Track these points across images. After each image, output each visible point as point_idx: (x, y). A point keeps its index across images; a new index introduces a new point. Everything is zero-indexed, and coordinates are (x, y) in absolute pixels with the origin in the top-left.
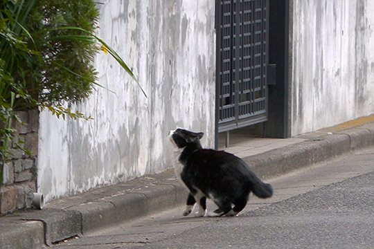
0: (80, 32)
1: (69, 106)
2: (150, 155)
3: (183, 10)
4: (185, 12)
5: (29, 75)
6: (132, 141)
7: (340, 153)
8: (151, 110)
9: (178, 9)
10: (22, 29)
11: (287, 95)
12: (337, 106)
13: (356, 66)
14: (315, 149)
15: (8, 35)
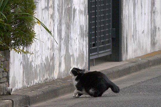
0: (28, 15)
1: (23, 48)
2: (59, 70)
3: (73, 5)
4: (74, 5)
5: (5, 35)
6: (51, 64)
7: (144, 68)
8: (60, 50)
9: (71, 4)
10: (2, 14)
11: (121, 42)
12: (143, 47)
13: (151, 29)
14: (134, 66)
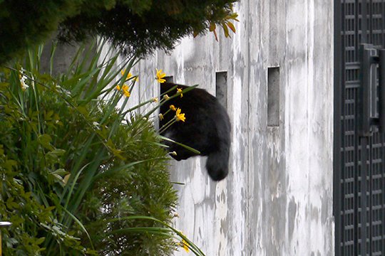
0: (151, 223)
3: (290, 191)
4: (292, 193)
9: (284, 190)
10: (73, 221)
15: (55, 227)
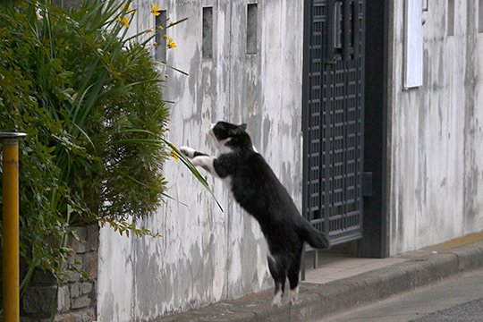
0: (146, 135)
1: (134, 221)
2: (227, 277)
3: (265, 110)
4: (267, 111)
5: (88, 186)
6: (205, 262)
7: (446, 276)
8: (228, 225)
9: (260, 108)
10: (80, 132)
11: (385, 208)
12: (442, 222)
13: (465, 174)
14: (418, 271)
15: (64, 138)
